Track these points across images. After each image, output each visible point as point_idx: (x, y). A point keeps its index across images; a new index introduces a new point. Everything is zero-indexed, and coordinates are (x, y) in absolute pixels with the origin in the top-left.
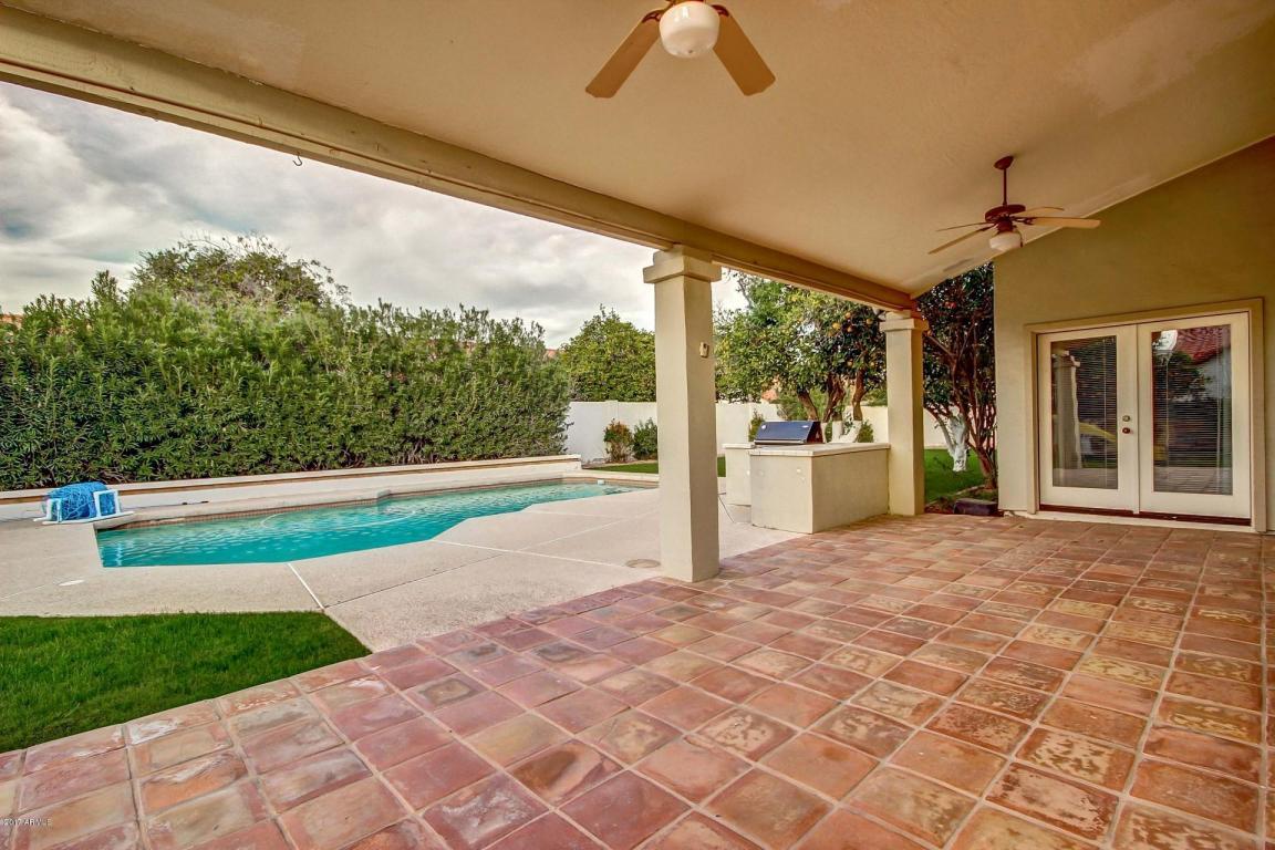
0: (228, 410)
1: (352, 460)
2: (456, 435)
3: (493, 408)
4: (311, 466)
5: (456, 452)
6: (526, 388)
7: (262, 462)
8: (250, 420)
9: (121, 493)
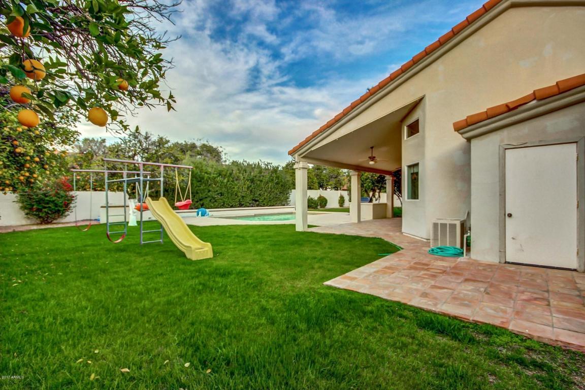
0: (217, 191)
1: (241, 205)
2: (265, 199)
3: (274, 192)
4: (232, 207)
5: (264, 204)
6: (282, 186)
7: (223, 205)
8: (222, 194)
9: (210, 211)
